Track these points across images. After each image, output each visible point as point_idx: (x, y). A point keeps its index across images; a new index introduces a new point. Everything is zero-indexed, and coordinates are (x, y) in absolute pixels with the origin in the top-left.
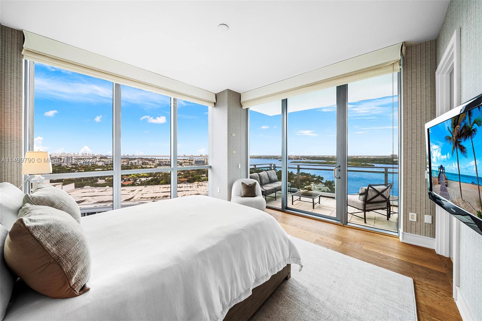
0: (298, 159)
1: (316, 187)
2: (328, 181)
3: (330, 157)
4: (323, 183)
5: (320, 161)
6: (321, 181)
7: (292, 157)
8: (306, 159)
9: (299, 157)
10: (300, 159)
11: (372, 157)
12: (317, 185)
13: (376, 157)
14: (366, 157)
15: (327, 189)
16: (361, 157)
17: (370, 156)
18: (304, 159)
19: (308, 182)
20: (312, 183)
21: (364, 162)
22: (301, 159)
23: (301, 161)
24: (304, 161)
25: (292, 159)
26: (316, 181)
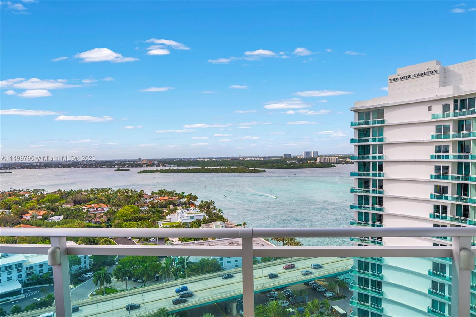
0: (153, 165)
1: (186, 215)
2: (205, 202)
3: (206, 160)
4: (196, 206)
5: (191, 168)
6: (193, 204)
7: (142, 163)
8: (166, 164)
9: (156, 162)
10: (157, 166)
11: (262, 159)
12: (188, 210)
13: (267, 159)
14: (255, 158)
15: (204, 215)
16: (249, 159)
17: (260, 158)
18: (163, 165)
19: (171, 207)
20: (179, 208)
21: (252, 166)
22: (159, 166)
23: (159, 168)
24: (164, 168)
25: (141, 165)
26: (185, 204)
